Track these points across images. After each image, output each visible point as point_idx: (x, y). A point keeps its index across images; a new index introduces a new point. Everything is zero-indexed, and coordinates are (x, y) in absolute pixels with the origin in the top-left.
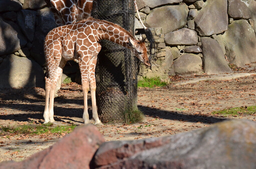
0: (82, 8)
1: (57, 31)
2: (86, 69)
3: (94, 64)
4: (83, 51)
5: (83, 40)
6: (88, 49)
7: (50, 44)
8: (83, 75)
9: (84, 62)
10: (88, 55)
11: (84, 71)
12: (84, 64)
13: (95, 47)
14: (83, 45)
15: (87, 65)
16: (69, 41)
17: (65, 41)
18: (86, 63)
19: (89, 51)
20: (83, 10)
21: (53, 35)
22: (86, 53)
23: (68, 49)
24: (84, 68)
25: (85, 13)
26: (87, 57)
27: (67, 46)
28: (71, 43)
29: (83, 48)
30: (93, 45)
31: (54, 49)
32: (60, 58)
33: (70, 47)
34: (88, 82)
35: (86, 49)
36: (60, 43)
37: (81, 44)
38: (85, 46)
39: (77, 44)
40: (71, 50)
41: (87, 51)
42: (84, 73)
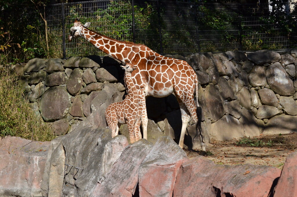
0: (152, 86)
1: (113, 105)
2: (132, 129)
3: (138, 126)
4: (129, 117)
5: (128, 109)
6: (132, 115)
7: (109, 114)
8: (130, 134)
9: (131, 124)
10: (133, 119)
11: (131, 131)
12: (130, 126)
13: (136, 112)
14: (128, 113)
15: (133, 126)
16: (121, 112)
17: (119, 112)
18: (132, 125)
19: (133, 116)
20: (153, 88)
21: (111, 108)
22: (131, 118)
23: (121, 118)
24: (131, 128)
25: (155, 90)
26: (132, 121)
27: (120, 116)
28: (122, 113)
29: (129, 115)
30: (134, 111)
31: (112, 117)
32: (117, 122)
33: (122, 116)
34: (134, 138)
35: (131, 115)
36: (116, 113)
37: (127, 113)
38: (130, 114)
39: (125, 113)
40: (123, 118)
41: (132, 117)
42: (131, 132)
